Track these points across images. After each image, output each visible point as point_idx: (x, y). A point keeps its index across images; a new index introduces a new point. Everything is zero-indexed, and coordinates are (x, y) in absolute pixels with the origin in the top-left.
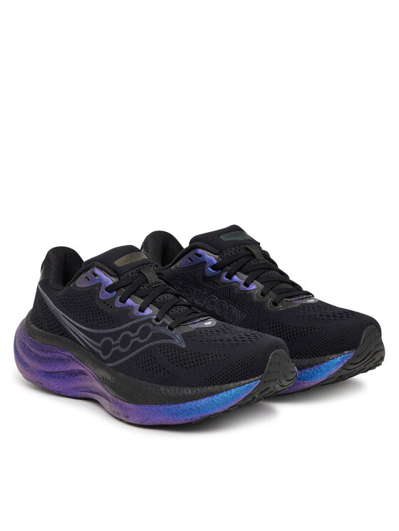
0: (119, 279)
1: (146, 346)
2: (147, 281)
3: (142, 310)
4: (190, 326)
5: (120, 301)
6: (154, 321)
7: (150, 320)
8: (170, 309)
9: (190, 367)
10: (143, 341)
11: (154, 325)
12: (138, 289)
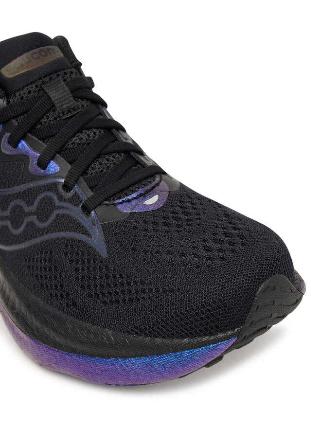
0: (8, 102)
1: (46, 237)
2: (53, 107)
3: (43, 164)
4: (119, 207)
5: (9, 142)
6: (60, 189)
7: (53, 187)
8: (90, 165)
9: (111, 302)
10: (42, 225)
11: (61, 198)
12: (38, 121)
